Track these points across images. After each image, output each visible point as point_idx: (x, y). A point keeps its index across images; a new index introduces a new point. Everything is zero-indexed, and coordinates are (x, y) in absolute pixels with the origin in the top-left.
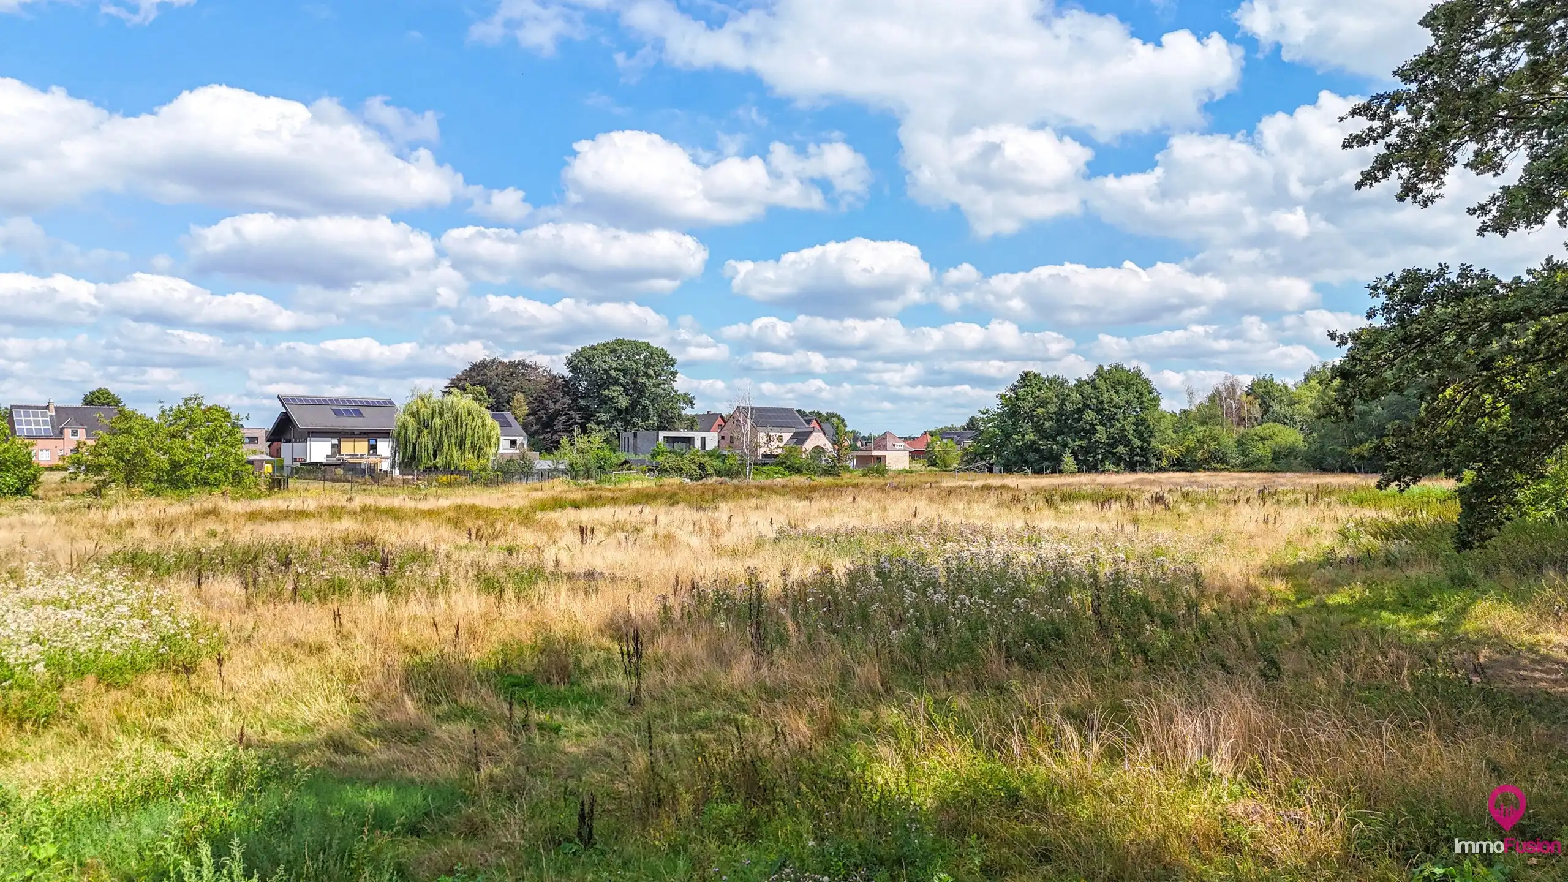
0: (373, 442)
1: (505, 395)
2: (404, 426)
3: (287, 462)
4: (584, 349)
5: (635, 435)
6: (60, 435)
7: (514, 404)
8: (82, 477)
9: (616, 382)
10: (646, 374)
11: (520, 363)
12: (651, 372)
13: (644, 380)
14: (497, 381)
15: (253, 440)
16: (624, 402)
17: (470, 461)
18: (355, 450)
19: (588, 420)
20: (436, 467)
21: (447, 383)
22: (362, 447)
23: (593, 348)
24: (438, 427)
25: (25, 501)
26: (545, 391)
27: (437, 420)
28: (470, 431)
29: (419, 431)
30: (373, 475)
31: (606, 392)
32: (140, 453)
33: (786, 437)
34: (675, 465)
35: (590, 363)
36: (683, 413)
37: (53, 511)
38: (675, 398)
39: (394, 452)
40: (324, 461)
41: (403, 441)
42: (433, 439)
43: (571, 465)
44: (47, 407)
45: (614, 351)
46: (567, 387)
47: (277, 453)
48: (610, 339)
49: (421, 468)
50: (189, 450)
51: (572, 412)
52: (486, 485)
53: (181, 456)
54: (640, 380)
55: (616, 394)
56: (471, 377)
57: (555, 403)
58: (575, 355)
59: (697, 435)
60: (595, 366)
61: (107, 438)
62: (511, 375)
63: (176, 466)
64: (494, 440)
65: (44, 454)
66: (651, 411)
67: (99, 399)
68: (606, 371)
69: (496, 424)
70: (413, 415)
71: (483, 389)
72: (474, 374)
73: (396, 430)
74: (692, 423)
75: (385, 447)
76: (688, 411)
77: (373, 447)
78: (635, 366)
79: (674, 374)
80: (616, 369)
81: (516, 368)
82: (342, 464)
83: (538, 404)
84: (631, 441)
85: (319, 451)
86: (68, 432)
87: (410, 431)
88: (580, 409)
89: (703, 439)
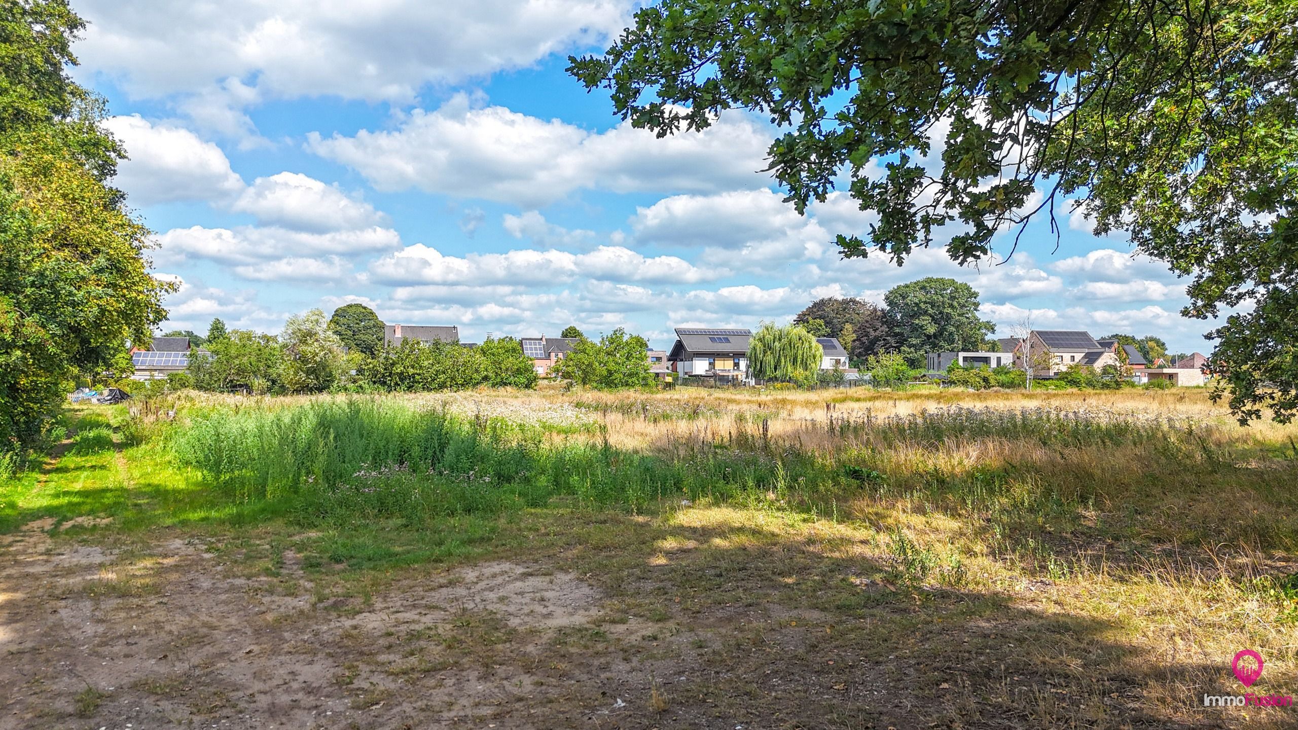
0: (736, 361)
1: (839, 326)
2: (754, 348)
3: (681, 374)
4: (899, 287)
5: (939, 355)
6: (548, 357)
7: (845, 332)
8: (559, 379)
9: (926, 312)
10: (952, 306)
11: (851, 300)
12: (955, 304)
13: (949, 310)
14: (832, 315)
15: (659, 359)
16: (932, 329)
17: (799, 373)
18: (724, 366)
19: (902, 344)
20: (776, 377)
21: (795, 317)
22: (729, 364)
23: (907, 286)
24: (778, 349)
25: (530, 391)
26: (867, 322)
27: (777, 343)
28: (800, 352)
29: (765, 352)
30: (734, 383)
31: (917, 322)
32: (590, 365)
33: (1079, 357)
34: (961, 378)
35: (904, 298)
36: (987, 338)
37: (544, 396)
38: (976, 325)
39: (748, 367)
40: (704, 373)
41: (753, 359)
42: (774, 357)
43: (874, 377)
44: (541, 339)
45: (923, 288)
46: (885, 318)
47: (675, 369)
48: (921, 278)
49: (766, 378)
50: (617, 363)
51: (889, 338)
52: (808, 390)
53: (612, 366)
54: (946, 311)
55: (925, 323)
56: (813, 313)
57: (875, 331)
58: (891, 293)
59: (993, 356)
60: (908, 301)
61: (572, 356)
62: (844, 310)
63: (610, 373)
64: (818, 358)
65: (541, 369)
66: (956, 337)
67: (571, 333)
68: (916, 304)
69: (820, 347)
70: (760, 340)
71: (822, 322)
72: (815, 310)
73: (749, 351)
74: (993, 347)
75: (743, 364)
76: (989, 337)
77: (737, 365)
78: (941, 299)
79: (977, 305)
80: (925, 303)
81: (847, 305)
82: (715, 376)
83: (862, 331)
84: (936, 361)
85: (700, 367)
86: (553, 355)
87: (758, 352)
88: (896, 335)
89: (999, 359)
